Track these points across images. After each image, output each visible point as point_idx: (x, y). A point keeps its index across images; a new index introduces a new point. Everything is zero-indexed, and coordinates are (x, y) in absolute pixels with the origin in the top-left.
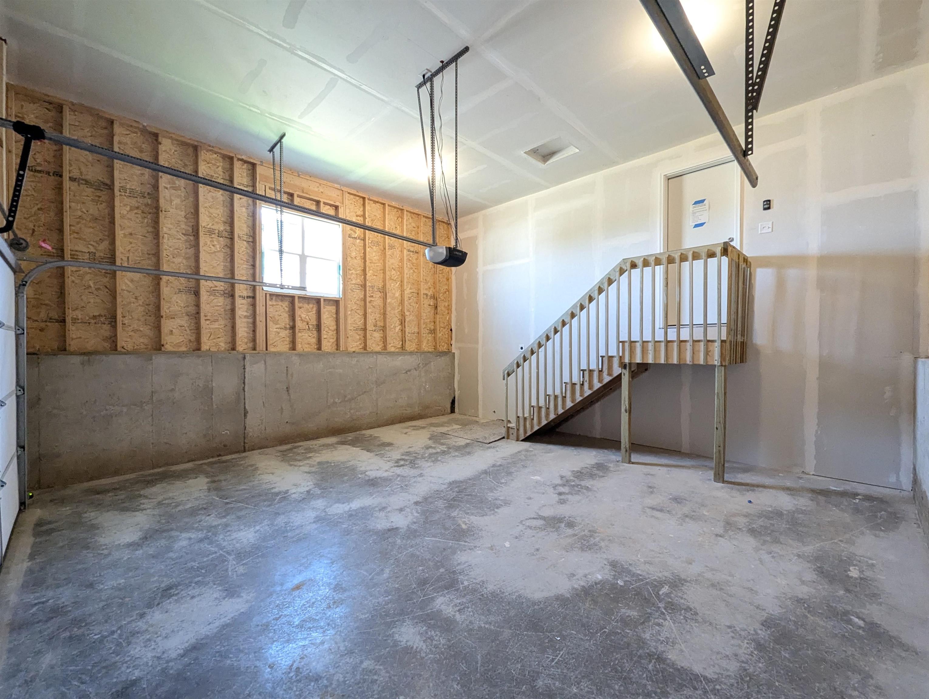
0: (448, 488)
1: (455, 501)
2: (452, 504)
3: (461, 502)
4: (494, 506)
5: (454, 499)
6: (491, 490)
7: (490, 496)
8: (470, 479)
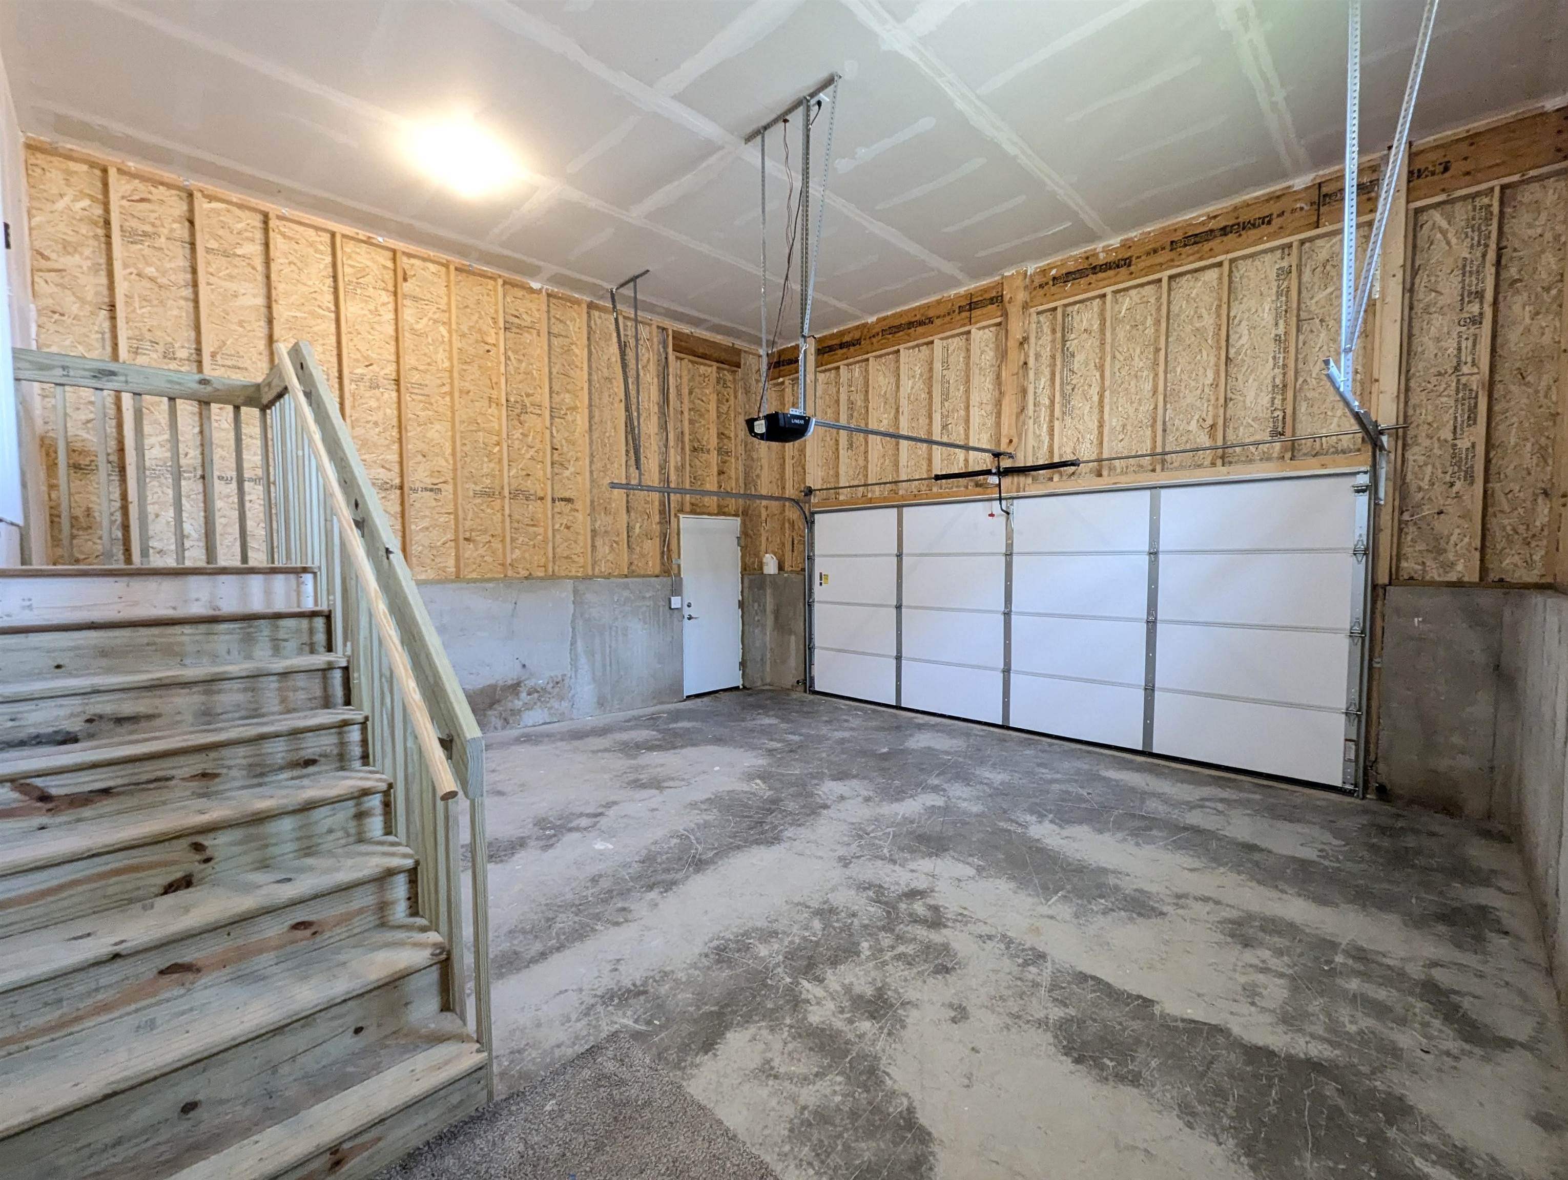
0: (781, 831)
1: (768, 810)
2: (772, 806)
3: (759, 807)
4: (714, 801)
5: (770, 811)
6: (706, 825)
7: (711, 816)
8: (739, 847)
